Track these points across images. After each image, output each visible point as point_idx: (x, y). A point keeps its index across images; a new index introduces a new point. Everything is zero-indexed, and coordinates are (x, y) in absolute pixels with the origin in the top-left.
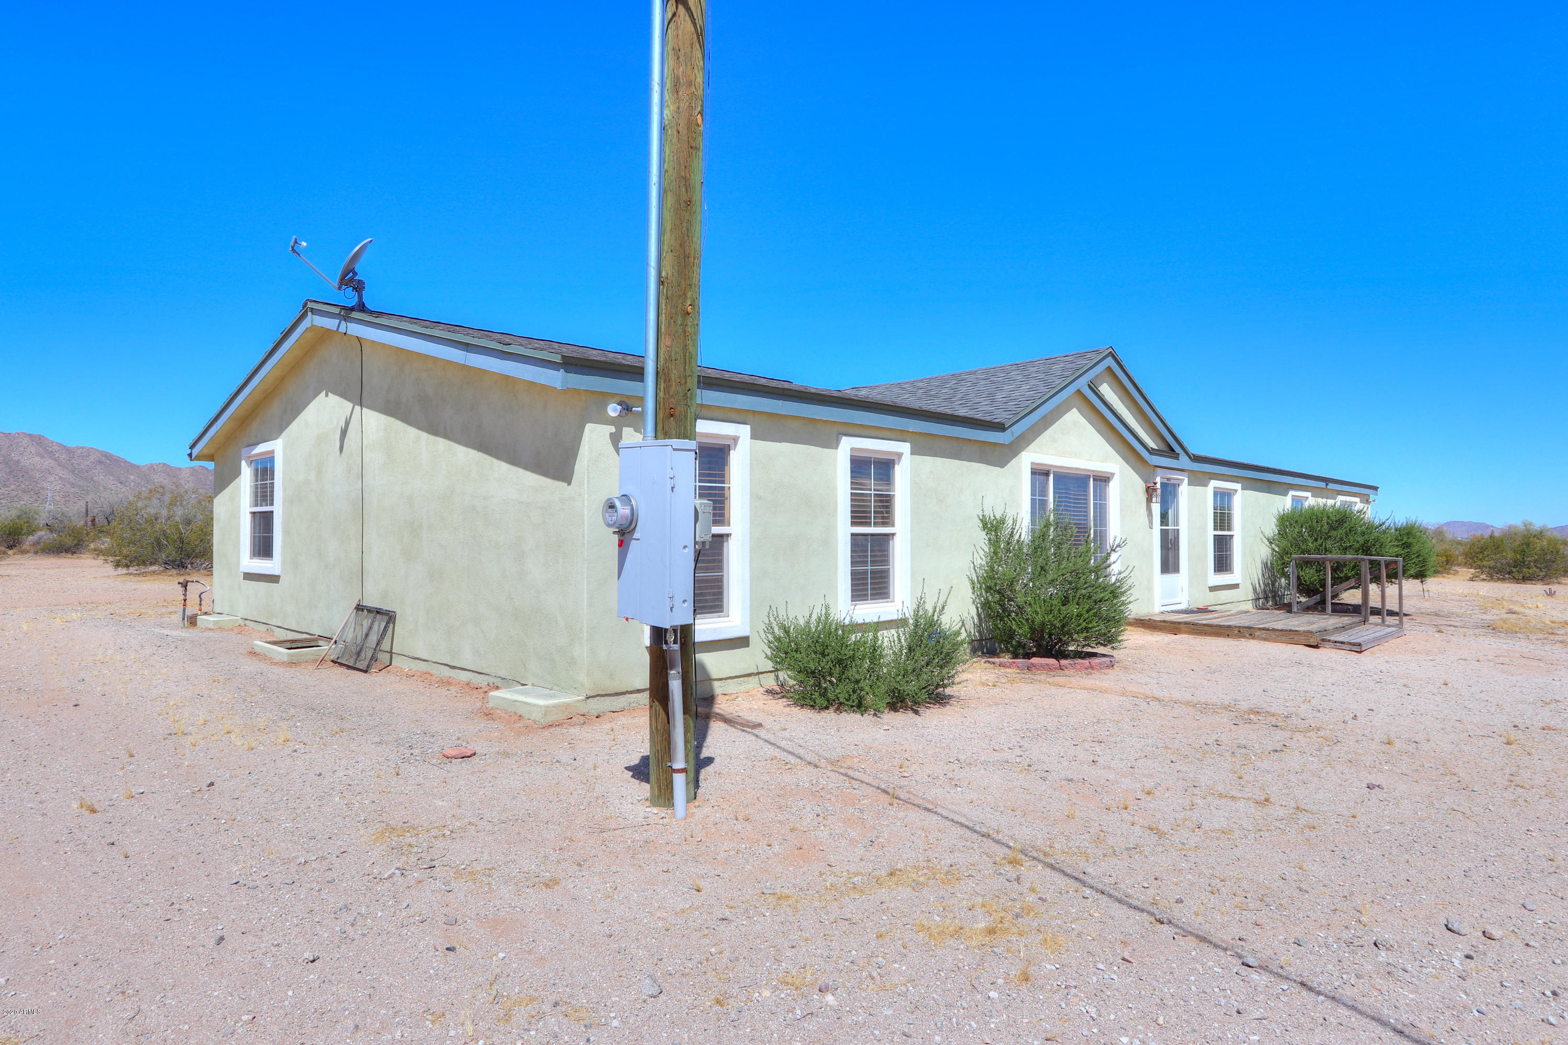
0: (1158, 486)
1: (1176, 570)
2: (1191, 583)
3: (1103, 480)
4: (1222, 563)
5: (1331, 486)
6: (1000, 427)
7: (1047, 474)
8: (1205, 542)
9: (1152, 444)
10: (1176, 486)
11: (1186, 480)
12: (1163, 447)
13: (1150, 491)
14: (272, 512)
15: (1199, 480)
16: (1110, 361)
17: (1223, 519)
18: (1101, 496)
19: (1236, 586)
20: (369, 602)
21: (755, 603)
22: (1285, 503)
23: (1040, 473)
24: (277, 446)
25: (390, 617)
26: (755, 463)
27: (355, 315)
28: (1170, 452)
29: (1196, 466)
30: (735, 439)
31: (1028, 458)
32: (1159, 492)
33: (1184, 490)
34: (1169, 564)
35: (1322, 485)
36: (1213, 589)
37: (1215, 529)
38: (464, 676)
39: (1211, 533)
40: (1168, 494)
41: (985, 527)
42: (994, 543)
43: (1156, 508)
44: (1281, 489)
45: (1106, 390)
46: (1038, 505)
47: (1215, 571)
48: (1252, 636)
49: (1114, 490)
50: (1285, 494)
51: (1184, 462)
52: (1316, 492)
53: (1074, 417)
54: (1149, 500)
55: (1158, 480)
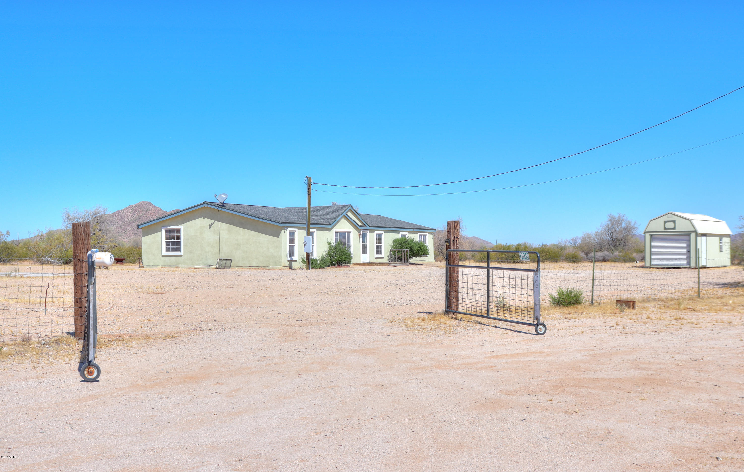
0: (361, 234)
1: (366, 253)
2: (370, 257)
3: (349, 233)
4: (379, 251)
5: (415, 230)
6: (330, 225)
7: (338, 232)
8: (374, 247)
9: (360, 224)
10: (366, 233)
11: (369, 231)
12: (363, 225)
13: (360, 235)
14: (180, 242)
15: (371, 231)
16: (350, 208)
17: (379, 241)
18: (349, 236)
19: (383, 258)
20: (221, 258)
21: (298, 255)
22: (398, 236)
23: (337, 232)
24: (181, 227)
25: (231, 260)
26: (298, 234)
27: (223, 207)
28: (364, 226)
29: (371, 228)
30: (296, 231)
31: (335, 230)
32: (362, 235)
33: (368, 234)
34: (364, 252)
35: (412, 230)
36: (376, 258)
37: (377, 243)
38: (253, 267)
39: (375, 244)
40: (364, 235)
41: (328, 244)
42: (330, 246)
43: (361, 239)
44: (398, 232)
45: (350, 214)
46: (336, 239)
47: (377, 254)
48: (378, 265)
49: (351, 235)
50: (399, 233)
51: (368, 227)
52: (409, 232)
53: (343, 220)
54: (359, 237)
55: (361, 232)
